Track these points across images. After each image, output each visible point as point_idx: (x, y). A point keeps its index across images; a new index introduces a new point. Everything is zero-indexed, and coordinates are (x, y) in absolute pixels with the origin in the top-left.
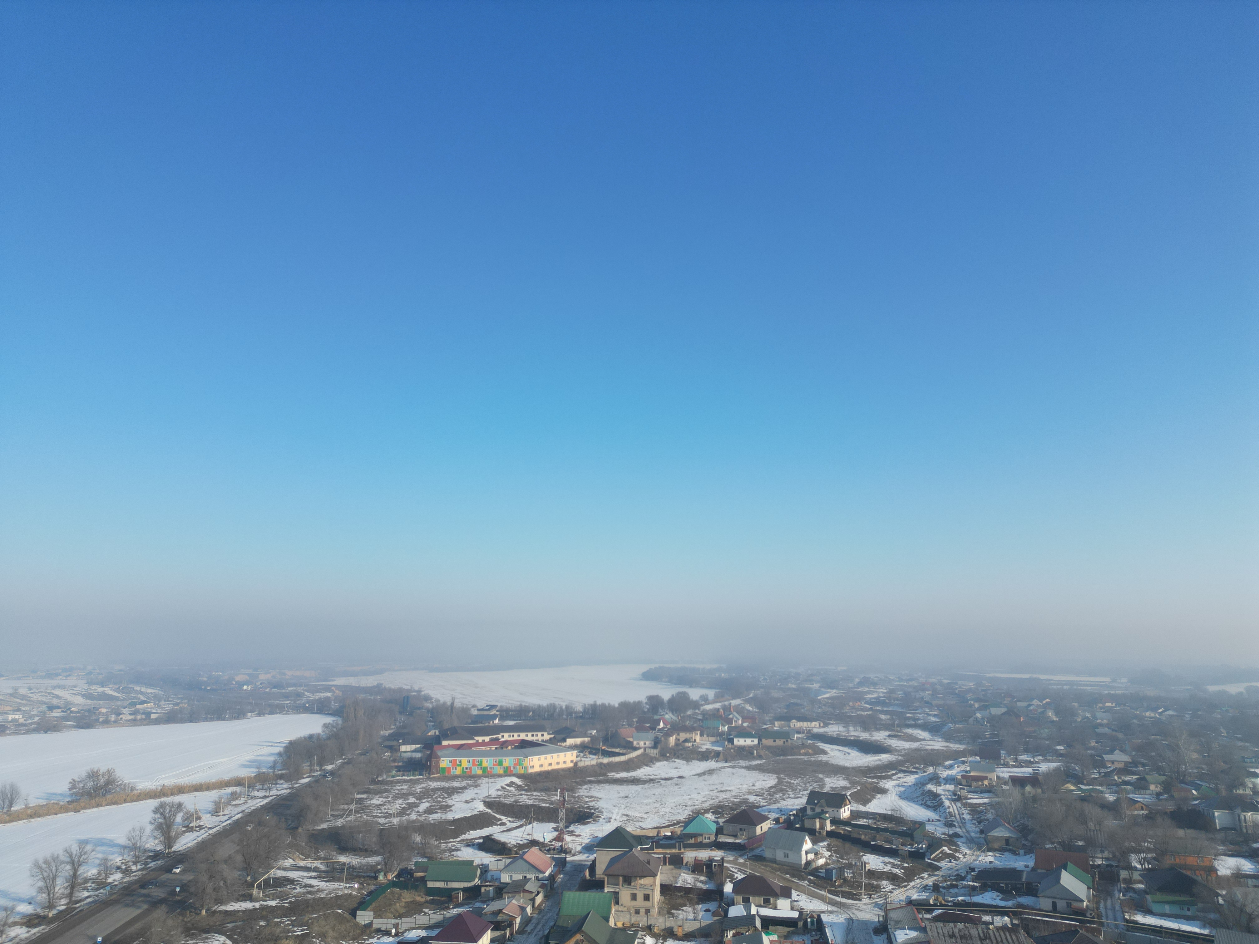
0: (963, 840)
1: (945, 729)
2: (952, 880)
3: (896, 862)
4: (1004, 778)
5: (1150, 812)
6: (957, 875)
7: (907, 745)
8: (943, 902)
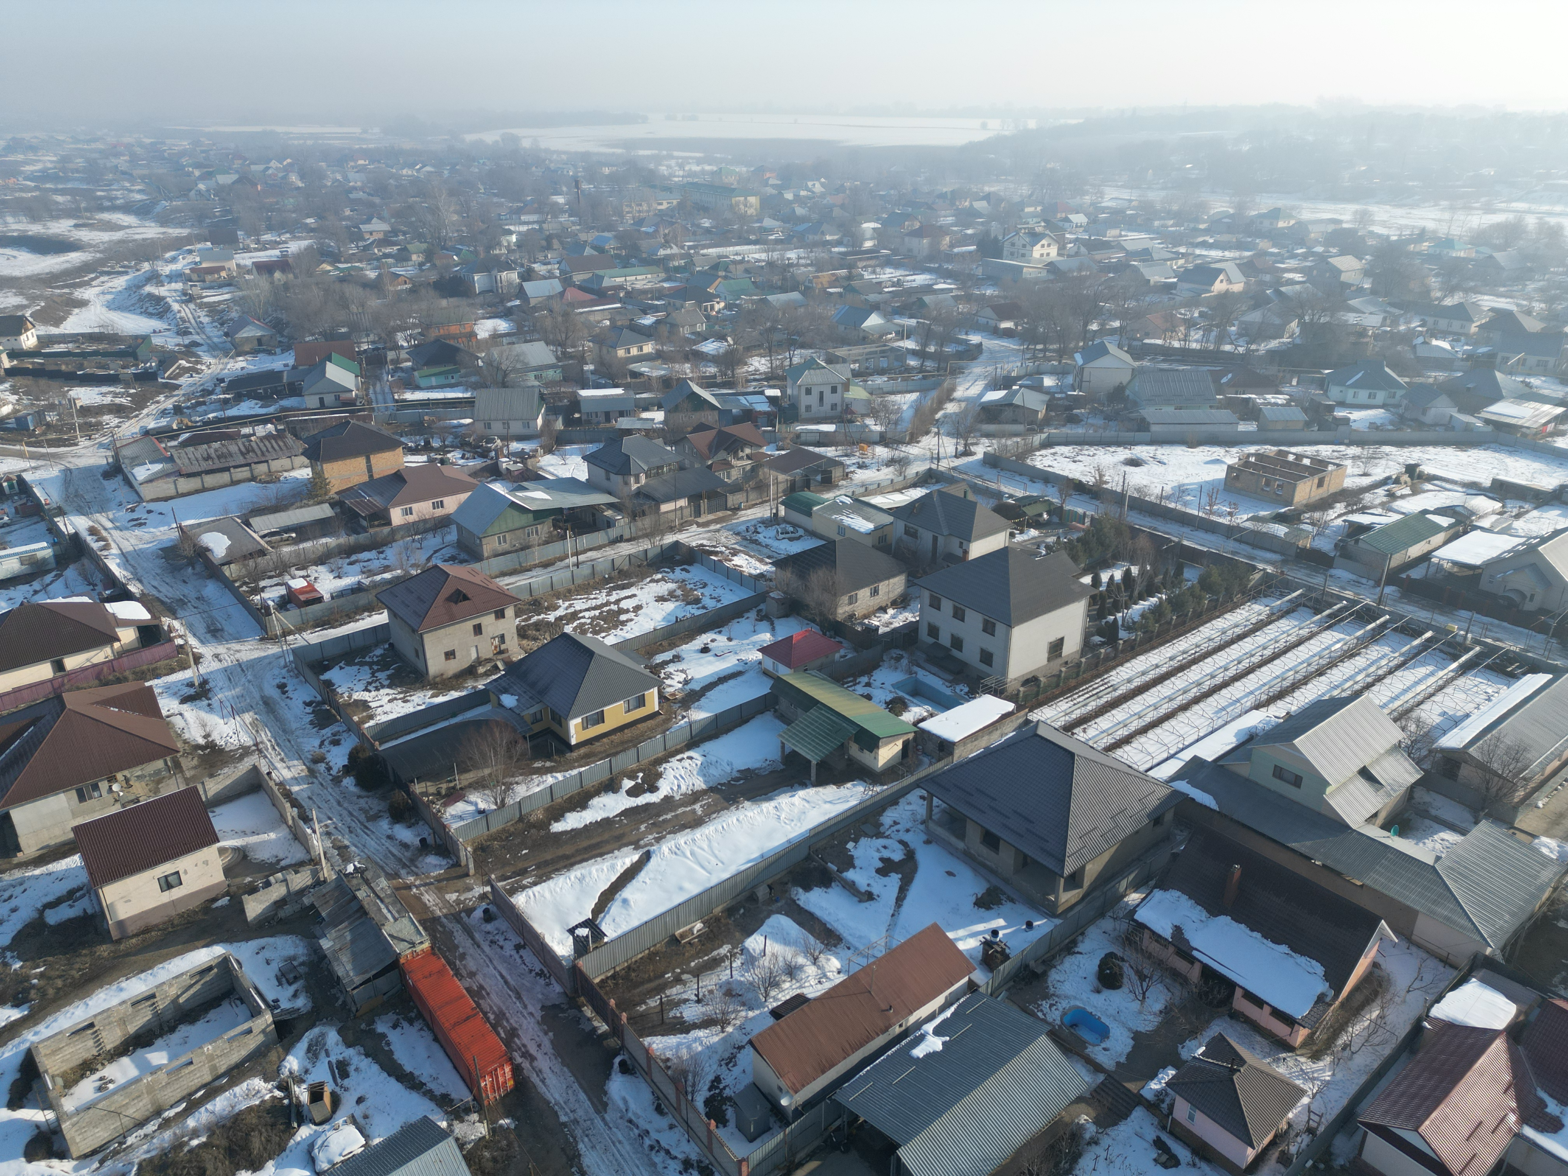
0: (204, 348)
1: (158, 209)
2: (198, 397)
3: (118, 390)
4: (245, 266)
5: (414, 286)
6: (203, 390)
7: (106, 236)
8: (190, 424)
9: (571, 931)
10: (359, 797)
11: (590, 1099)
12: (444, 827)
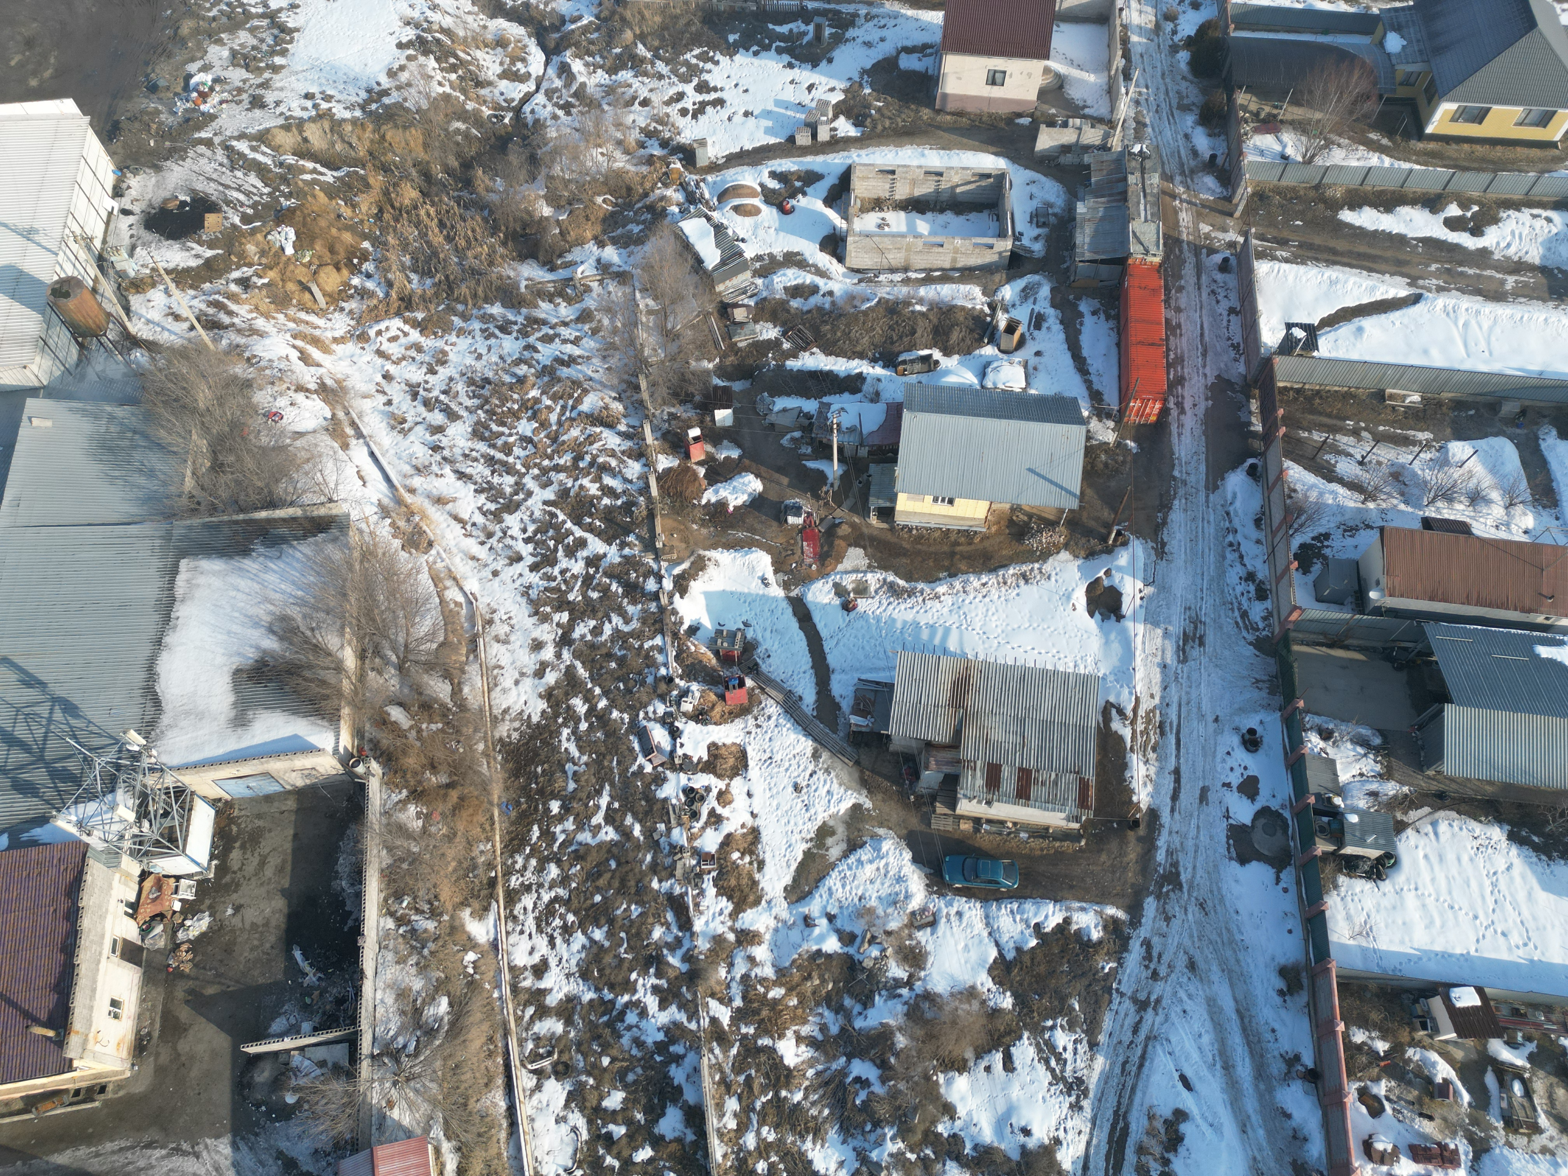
9: (1289, 326)
10: (1184, 78)
11: (1207, 474)
12: (1241, 153)
